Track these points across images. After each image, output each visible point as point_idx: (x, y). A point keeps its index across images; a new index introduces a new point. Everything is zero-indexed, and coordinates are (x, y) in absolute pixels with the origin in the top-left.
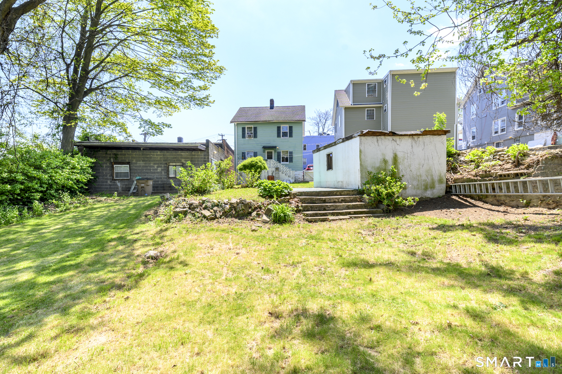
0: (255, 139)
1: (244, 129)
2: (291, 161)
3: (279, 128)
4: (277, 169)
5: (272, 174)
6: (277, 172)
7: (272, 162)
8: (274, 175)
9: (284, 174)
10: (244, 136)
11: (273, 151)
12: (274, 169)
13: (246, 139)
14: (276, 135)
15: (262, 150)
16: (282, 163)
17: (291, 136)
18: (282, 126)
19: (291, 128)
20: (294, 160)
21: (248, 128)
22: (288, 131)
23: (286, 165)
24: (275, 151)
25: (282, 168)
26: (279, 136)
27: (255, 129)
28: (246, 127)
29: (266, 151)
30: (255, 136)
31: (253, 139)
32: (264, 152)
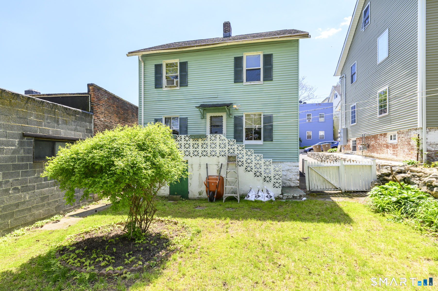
0: (184, 89)
1: (158, 68)
2: (269, 137)
3: (238, 61)
4: (232, 159)
5: (219, 171)
6: (232, 165)
7: (218, 142)
8: (223, 174)
9: (252, 174)
10: (158, 84)
11: (224, 115)
12: (223, 160)
13: (164, 89)
14: (232, 77)
15: (197, 113)
16: (246, 142)
17: (268, 77)
18: (246, 55)
19: (268, 59)
20: (276, 134)
21: (167, 65)
22: (261, 67)
23: (257, 150)
24: (229, 115)
25: (245, 157)
26: (238, 79)
27: (184, 66)
28: (164, 62)
29: (208, 115)
30: (184, 82)
31: (178, 88)
32: (203, 117)
